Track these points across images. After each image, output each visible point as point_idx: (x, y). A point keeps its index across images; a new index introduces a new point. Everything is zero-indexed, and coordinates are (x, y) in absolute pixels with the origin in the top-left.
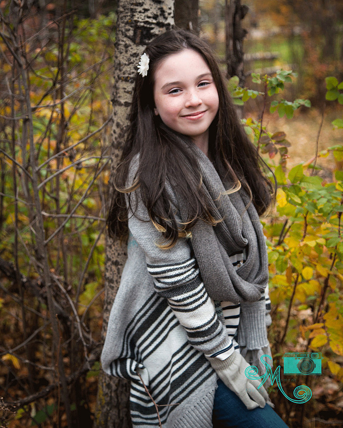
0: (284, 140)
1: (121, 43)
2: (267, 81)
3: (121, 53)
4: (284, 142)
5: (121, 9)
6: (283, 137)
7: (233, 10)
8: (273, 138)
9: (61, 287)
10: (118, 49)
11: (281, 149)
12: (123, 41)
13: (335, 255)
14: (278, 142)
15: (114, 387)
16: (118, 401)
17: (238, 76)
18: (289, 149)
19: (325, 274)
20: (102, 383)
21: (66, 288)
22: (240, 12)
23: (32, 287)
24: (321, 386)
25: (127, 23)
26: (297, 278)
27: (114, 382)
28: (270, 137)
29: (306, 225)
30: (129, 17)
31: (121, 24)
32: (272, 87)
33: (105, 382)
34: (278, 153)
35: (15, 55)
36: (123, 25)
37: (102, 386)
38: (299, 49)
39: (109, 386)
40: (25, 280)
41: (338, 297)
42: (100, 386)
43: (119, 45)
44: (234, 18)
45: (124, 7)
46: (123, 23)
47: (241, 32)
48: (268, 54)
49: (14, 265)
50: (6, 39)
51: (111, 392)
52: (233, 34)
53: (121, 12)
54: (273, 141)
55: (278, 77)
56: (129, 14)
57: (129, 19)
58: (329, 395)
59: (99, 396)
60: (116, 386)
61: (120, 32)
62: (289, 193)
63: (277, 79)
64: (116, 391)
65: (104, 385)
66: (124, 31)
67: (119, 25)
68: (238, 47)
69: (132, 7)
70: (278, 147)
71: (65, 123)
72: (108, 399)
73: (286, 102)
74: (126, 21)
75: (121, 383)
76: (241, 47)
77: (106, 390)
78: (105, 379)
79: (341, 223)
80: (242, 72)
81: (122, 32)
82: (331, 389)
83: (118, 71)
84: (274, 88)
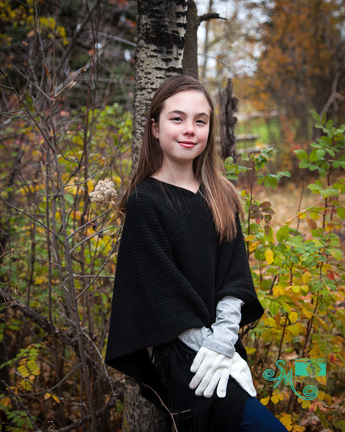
0: (269, 208)
1: (138, 131)
2: (253, 158)
3: (138, 139)
4: (269, 210)
5: (138, 104)
6: (268, 206)
7: (225, 101)
8: (260, 206)
9: (87, 336)
10: (135, 137)
11: (266, 216)
12: (139, 130)
13: (318, 300)
14: (264, 210)
15: (137, 417)
16: (140, 428)
17: (231, 156)
18: (273, 217)
19: (309, 316)
20: (127, 414)
21: (91, 337)
22: (231, 103)
23: (64, 337)
24: (306, 418)
25: (142, 115)
26: (286, 322)
27: (137, 413)
28: (258, 205)
29: (292, 276)
30: (144, 110)
31: (137, 116)
32: (258, 164)
33: (129, 413)
34: (264, 220)
35: (50, 143)
36: (139, 116)
37: (127, 417)
38: (275, 130)
39: (132, 417)
40: (57, 331)
41: (320, 336)
42: (125, 417)
43: (136, 133)
44: (227, 108)
45: (140, 102)
46: (139, 115)
47: (233, 119)
48: (249, 136)
49: (48, 319)
50: (43, 131)
51: (134, 422)
52: (225, 121)
53: (138, 106)
54: (261, 209)
55: (262, 154)
56: (144, 108)
57: (144, 112)
58: (313, 425)
59: (124, 425)
60: (138, 416)
61: (137, 123)
62: (276, 252)
63: (262, 156)
64: (138, 420)
65: (128, 416)
66: (140, 121)
67: (136, 116)
68: (231, 132)
69: (146, 102)
70: (264, 214)
71: (88, 198)
72: (132, 427)
73: (270, 175)
74: (141, 113)
75: (142, 413)
76: (233, 133)
77: (130, 420)
78: (129, 411)
79: (322, 273)
80: (234, 152)
81: (139, 122)
82: (315, 420)
83: (135, 154)
84: (259, 164)
